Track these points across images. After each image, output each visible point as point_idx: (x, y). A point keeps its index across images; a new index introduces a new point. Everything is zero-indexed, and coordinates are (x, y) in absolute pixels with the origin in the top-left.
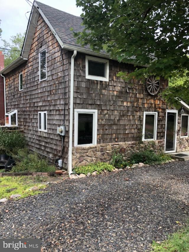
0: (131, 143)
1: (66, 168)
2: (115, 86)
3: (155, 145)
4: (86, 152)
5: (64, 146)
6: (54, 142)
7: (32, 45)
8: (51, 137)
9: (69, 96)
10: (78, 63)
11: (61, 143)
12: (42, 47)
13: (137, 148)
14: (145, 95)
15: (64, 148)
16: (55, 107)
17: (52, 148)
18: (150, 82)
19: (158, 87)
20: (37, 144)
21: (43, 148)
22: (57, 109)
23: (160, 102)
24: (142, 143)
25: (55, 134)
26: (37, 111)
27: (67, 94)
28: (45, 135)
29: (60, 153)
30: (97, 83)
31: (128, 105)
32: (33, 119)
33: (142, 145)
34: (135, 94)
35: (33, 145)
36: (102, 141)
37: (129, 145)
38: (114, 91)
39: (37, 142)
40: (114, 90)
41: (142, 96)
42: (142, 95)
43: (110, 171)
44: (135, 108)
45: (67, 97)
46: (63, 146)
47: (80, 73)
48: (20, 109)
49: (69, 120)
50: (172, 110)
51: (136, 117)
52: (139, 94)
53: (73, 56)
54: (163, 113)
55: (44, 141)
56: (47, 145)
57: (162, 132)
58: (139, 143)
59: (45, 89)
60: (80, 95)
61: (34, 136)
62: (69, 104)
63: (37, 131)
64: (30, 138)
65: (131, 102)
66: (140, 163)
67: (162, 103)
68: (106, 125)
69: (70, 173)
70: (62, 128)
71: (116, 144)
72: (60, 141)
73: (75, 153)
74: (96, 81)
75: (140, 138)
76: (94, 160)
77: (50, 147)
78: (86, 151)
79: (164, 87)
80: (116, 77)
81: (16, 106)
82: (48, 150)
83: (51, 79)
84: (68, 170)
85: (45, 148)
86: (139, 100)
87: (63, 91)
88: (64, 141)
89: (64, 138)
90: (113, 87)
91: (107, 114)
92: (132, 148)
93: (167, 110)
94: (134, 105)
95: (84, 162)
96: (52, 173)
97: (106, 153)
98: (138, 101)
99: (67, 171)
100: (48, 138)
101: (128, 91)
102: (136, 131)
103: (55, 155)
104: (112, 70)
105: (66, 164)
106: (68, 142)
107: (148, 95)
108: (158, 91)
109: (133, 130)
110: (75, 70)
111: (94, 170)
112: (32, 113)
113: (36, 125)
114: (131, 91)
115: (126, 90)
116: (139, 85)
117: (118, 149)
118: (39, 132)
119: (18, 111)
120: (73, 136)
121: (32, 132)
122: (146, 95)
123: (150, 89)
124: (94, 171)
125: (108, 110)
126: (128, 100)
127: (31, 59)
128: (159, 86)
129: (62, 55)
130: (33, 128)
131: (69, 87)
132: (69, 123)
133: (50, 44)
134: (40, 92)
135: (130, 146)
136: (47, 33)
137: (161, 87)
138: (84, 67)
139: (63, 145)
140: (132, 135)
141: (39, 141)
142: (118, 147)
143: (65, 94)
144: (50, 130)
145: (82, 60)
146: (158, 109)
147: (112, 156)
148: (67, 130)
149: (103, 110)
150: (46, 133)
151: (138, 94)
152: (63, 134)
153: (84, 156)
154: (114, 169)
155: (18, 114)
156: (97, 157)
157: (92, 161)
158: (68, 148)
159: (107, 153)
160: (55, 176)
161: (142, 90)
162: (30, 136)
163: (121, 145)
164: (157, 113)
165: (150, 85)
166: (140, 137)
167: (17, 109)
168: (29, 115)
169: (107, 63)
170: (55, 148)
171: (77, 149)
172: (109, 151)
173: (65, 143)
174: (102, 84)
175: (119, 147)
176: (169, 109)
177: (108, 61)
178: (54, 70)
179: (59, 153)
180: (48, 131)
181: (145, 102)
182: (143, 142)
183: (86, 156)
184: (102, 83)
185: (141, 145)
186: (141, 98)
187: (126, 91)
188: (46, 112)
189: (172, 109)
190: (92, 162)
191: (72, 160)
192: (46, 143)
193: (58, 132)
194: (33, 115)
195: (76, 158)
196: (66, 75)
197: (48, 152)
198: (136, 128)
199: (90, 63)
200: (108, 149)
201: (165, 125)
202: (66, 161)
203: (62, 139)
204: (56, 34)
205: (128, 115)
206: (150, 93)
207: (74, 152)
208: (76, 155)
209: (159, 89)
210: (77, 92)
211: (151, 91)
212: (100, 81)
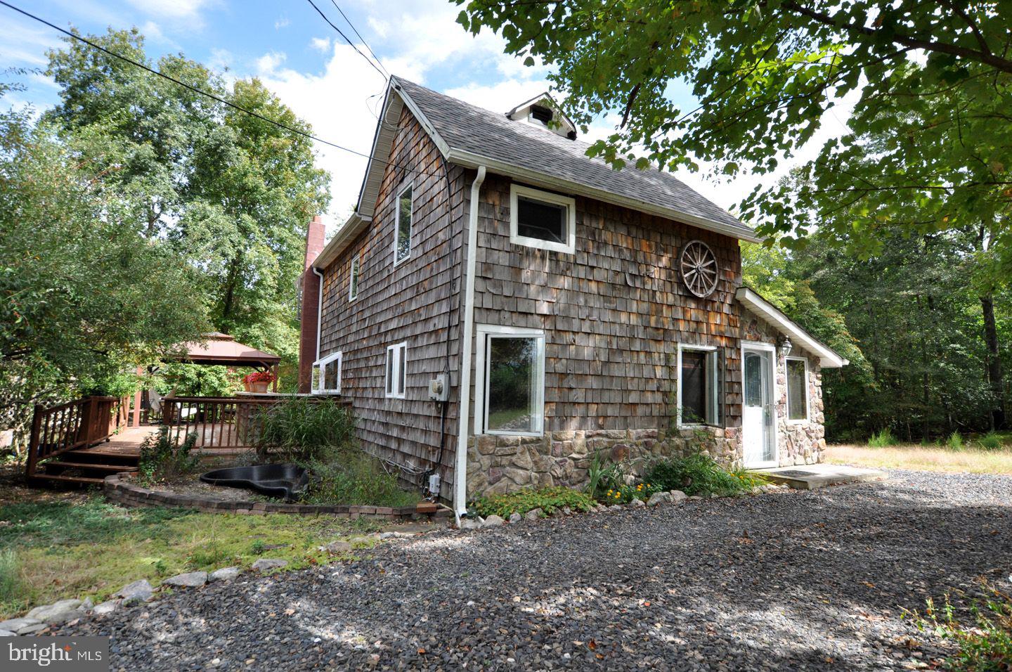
0: (644, 433)
1: (450, 499)
2: (592, 268)
3: (715, 441)
4: (509, 452)
5: (445, 432)
6: (422, 426)
7: (383, 182)
8: (415, 411)
9: (463, 288)
10: (491, 202)
11: (439, 423)
12: (405, 180)
13: (663, 448)
14: (678, 297)
15: (447, 438)
16: (427, 326)
17: (414, 443)
18: (691, 263)
19: (713, 277)
20: (382, 435)
21: (394, 445)
22: (432, 329)
23: (721, 319)
24: (676, 433)
25: (424, 402)
26: (386, 344)
27: (458, 281)
28: (399, 408)
29: (436, 455)
30: (543, 258)
31: (631, 323)
32: (374, 369)
33: (677, 441)
34: (651, 292)
35: (371, 439)
36: (556, 421)
37: (639, 438)
38: (590, 280)
39: (381, 430)
40: (591, 278)
42: (671, 299)
43: (581, 511)
44: (651, 329)
45: (458, 290)
46: (443, 434)
47: (495, 229)
48: (348, 347)
49: (459, 356)
50: (758, 343)
51: (657, 359)
52: (662, 292)
53: (475, 182)
54: (732, 348)
55: (397, 426)
56: (404, 436)
57: (732, 405)
58: (667, 436)
59: (407, 283)
60: (495, 286)
61: (376, 413)
62: (462, 310)
63: (381, 400)
64: (365, 420)
65: (640, 314)
66: (672, 491)
67: (727, 320)
68: (570, 376)
69: (461, 515)
70: (442, 379)
71: (598, 435)
72: (437, 420)
73: (477, 453)
74: (539, 250)
75: (672, 418)
76: (533, 478)
77: (410, 439)
78: (507, 450)
79: (730, 276)
80: (596, 245)
81: (339, 343)
82: (406, 449)
83: (420, 253)
84: (454, 505)
85: (399, 445)
86: (662, 311)
87: (447, 278)
88: (445, 418)
89: (446, 409)
90: (588, 268)
91: (573, 345)
92: (648, 450)
93: (742, 341)
94: (649, 322)
95: (504, 482)
96: (406, 510)
97: (569, 461)
98: (659, 313)
99: (452, 507)
100: (407, 414)
101: (629, 283)
102: (659, 398)
103: (423, 462)
104: (582, 224)
105: (451, 486)
106: (457, 419)
107: (686, 297)
108: (713, 288)
109: (649, 395)
110: (480, 219)
111: (532, 507)
112: (374, 352)
113: (382, 382)
114: (638, 284)
115: (623, 280)
116: (660, 268)
117: (606, 448)
118: (387, 402)
119: (344, 354)
120: (472, 401)
121: (370, 404)
122: (680, 296)
123: (691, 280)
124: (531, 509)
125: (574, 333)
126: (631, 307)
127: (379, 217)
128: (715, 275)
129: (449, 184)
130: (373, 393)
131: (463, 263)
132: (461, 364)
133: (423, 166)
134: (393, 293)
135: (641, 441)
136: (417, 144)
137: (722, 278)
138: (506, 212)
139: (443, 430)
140: (648, 410)
141: (386, 424)
142: (605, 444)
143: (452, 283)
144: (413, 393)
145: (501, 195)
146: (718, 339)
147: (587, 468)
148: (454, 384)
149: (560, 331)
150: (402, 400)
151: (658, 294)
152: (442, 398)
153: (504, 466)
154: (594, 506)
155: (343, 362)
156: (542, 469)
157: (527, 483)
158: (455, 437)
159: (574, 459)
160: (414, 521)
161: (671, 282)
162: (365, 415)
163: (614, 438)
165: (692, 269)
166: (670, 417)
167: (342, 350)
168: (367, 359)
169: (569, 205)
170: (423, 442)
171: (482, 442)
172: (578, 453)
173: (449, 424)
174: (558, 261)
175: (608, 442)
176: (748, 338)
177: (572, 203)
178: (429, 229)
179: (434, 454)
180: (408, 395)
181: (680, 316)
182: (678, 431)
183: (509, 465)
184: (556, 257)
185: (674, 439)
186: (669, 303)
187: (623, 283)
188: (404, 344)
189: (759, 340)
190: (528, 486)
191: (467, 474)
192: (403, 428)
193: (432, 394)
194: (375, 358)
195: (478, 469)
196: (458, 232)
197: (405, 456)
198: (658, 391)
199: (522, 203)
200: (577, 449)
201: (740, 383)
202: (449, 476)
203: (440, 413)
204: (435, 131)
205: (632, 349)
206: (693, 292)
207: (475, 449)
208: (478, 462)
209: (716, 281)
210: (485, 278)
211: (695, 287)
212: (551, 252)
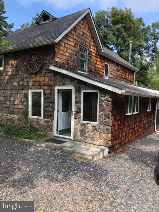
3: (40, 123)
14: (29, 74)
31: (16, 85)
34: (21, 75)
36: (1, 111)
41: (26, 75)
44: (21, 87)
51: (22, 95)
52: (23, 74)
54: (49, 89)
57: (50, 111)
65: (18, 82)
75: (27, 114)
86: (24, 80)
93: (56, 86)
94: (20, 84)
102: (23, 106)
108: (40, 68)
109: (20, 106)
114: (17, 73)
125: (3, 90)
128: (41, 63)
135: (18, 119)
140: (20, 111)
142: (9, 118)
146: (43, 87)
164: (42, 91)
165: (32, 63)
181: (29, 80)
182: (29, 118)
186: (26, 77)
189: (65, 84)
201: (53, 103)
205: (16, 93)
206: (31, 72)
211: (33, 69)
